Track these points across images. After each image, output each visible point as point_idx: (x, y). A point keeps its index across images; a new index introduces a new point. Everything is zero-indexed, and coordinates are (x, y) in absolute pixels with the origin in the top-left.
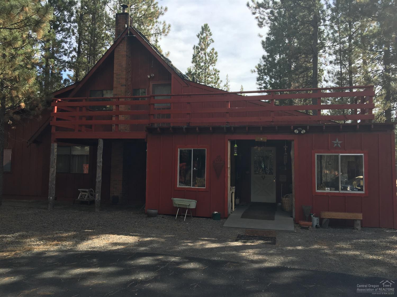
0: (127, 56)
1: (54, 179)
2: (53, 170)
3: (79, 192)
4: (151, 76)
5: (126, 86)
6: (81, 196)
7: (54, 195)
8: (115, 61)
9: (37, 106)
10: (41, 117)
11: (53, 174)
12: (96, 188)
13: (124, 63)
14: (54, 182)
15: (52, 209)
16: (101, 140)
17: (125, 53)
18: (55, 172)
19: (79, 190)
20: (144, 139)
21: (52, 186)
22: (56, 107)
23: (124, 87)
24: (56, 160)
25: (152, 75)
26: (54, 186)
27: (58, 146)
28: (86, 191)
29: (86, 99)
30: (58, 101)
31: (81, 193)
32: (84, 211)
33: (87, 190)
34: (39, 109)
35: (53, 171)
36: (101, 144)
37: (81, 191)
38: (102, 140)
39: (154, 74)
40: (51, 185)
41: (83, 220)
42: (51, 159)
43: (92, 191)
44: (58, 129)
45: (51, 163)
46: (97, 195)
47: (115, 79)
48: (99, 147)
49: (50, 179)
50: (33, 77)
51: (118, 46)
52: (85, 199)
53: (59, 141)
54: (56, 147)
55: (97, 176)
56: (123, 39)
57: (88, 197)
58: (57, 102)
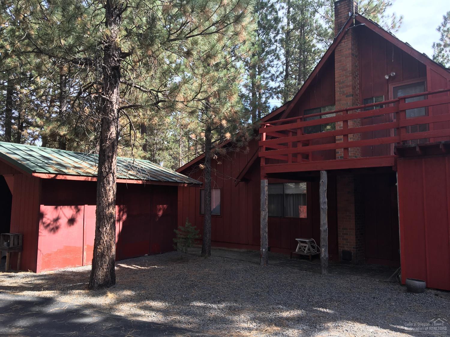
0: (353, 54)
1: (266, 225)
2: (264, 214)
3: (297, 243)
4: (390, 77)
5: (353, 96)
6: (300, 248)
7: (267, 246)
8: (337, 65)
9: (244, 136)
10: (248, 148)
11: (264, 219)
12: (322, 240)
13: (349, 66)
14: (267, 230)
15: (265, 265)
16: (324, 171)
17: (350, 51)
18: (267, 216)
19: (296, 239)
20: (391, 167)
21: (265, 234)
22: (264, 134)
23: (351, 97)
24: (267, 202)
25: (392, 75)
26: (267, 235)
27: (268, 184)
28: (305, 242)
29: (301, 119)
30: (267, 126)
31: (299, 245)
32: (306, 271)
33: (308, 241)
34: (245, 139)
35: (265, 216)
36: (324, 178)
37: (299, 242)
38: (326, 172)
39: (395, 72)
40: (263, 234)
41: (307, 286)
42: (262, 200)
43: (313, 242)
44: (267, 161)
45: (261, 205)
46: (323, 249)
47: (337, 89)
48: (322, 181)
49: (261, 226)
50: (235, 93)
51: (339, 45)
52: (305, 252)
53: (269, 176)
54: (267, 185)
55: (322, 223)
56: (346, 33)
57: (309, 249)
58: (265, 127)
